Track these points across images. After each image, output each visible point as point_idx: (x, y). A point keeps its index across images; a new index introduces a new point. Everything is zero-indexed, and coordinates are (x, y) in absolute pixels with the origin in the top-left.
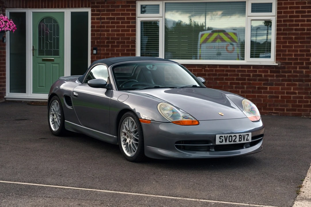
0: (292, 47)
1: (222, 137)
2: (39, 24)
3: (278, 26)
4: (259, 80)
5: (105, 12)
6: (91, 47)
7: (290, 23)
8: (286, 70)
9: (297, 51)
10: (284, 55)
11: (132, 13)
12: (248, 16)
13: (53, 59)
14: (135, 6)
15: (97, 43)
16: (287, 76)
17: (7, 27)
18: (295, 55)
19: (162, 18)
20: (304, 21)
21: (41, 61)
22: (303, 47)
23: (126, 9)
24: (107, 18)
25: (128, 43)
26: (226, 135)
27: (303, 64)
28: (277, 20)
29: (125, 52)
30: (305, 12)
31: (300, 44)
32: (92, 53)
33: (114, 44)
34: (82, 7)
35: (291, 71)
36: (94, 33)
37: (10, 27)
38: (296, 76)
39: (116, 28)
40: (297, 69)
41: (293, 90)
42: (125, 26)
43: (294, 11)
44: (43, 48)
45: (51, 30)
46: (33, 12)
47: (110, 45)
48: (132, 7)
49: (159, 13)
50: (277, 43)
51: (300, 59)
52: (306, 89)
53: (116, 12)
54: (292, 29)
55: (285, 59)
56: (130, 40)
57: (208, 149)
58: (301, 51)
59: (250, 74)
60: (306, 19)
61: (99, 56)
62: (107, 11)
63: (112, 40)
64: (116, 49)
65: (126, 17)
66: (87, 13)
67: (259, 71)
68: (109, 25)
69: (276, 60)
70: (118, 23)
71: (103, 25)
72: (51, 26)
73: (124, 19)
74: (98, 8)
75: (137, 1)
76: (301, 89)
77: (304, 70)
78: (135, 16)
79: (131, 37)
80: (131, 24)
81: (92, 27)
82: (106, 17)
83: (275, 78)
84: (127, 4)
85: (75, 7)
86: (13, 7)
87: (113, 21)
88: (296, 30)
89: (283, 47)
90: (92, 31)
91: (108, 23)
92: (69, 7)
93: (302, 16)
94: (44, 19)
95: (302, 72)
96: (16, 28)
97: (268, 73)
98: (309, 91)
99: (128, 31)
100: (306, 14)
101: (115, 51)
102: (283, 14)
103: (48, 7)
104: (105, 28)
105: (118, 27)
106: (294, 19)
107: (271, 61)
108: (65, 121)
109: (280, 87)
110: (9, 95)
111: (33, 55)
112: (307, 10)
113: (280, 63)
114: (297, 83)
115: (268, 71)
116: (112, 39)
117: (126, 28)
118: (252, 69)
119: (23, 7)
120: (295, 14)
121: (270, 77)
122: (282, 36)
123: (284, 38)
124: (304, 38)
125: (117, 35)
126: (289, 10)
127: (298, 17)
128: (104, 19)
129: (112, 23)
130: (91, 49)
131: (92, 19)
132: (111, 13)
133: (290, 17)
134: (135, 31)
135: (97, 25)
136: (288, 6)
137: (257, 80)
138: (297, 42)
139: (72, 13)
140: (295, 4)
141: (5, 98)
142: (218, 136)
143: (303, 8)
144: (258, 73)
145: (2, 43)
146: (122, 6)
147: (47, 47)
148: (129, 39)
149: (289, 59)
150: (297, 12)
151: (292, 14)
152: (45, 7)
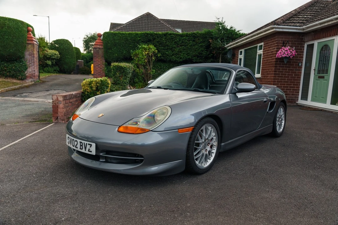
1: (69, 138)
2: (320, 51)
21: (318, 78)
44: (320, 68)
45: (326, 54)
46: (318, 43)
86: (308, 41)
92: (337, 35)
94: (323, 47)
110: (300, 102)
111: (314, 74)
119: (313, 40)
141: (297, 103)
142: (67, 136)
145: (298, 66)
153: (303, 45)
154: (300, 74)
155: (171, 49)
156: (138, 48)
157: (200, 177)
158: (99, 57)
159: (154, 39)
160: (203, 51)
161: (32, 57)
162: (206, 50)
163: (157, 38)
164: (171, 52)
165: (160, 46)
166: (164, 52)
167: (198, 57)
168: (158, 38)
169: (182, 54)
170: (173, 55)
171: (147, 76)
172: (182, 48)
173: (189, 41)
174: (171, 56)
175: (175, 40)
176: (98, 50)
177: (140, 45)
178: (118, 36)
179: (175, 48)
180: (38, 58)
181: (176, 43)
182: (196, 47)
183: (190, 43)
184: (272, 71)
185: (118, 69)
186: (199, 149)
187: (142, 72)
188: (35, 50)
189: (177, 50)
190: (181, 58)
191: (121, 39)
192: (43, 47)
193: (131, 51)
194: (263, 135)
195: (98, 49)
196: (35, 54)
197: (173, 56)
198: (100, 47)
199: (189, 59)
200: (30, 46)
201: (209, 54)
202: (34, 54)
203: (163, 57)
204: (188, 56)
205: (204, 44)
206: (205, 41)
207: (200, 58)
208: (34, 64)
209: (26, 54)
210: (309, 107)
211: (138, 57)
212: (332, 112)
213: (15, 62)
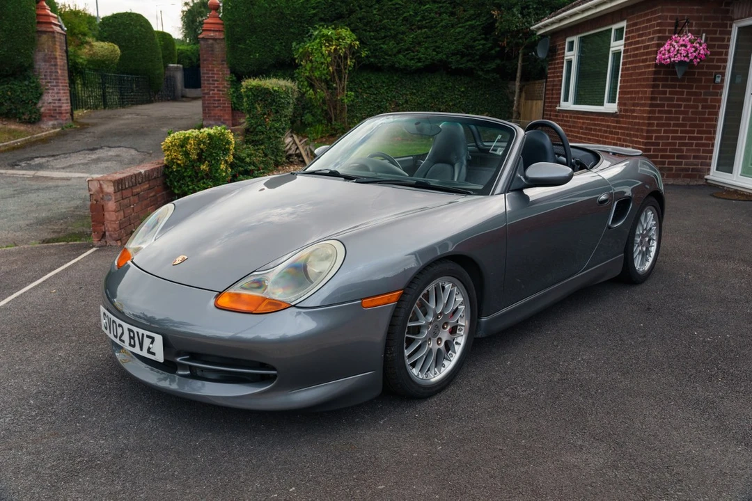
96: (704, 57)
110: (715, 175)
141: (706, 179)
145: (712, 84)
153: (729, 29)
154: (717, 104)
155: (394, 37)
156: (311, 36)
157: (423, 407)
158: (215, 62)
159: (351, 12)
160: (475, 40)
161: (52, 65)
162: (483, 36)
163: (358, 8)
164: (395, 45)
165: (365, 30)
166: (376, 45)
167: (463, 55)
168: (361, 9)
169: (422, 50)
170: (399, 52)
171: (335, 109)
172: (421, 33)
173: (440, 14)
174: (395, 55)
175: (404, 12)
176: (212, 44)
177: (315, 29)
178: (259, 6)
179: (403, 33)
180: (66, 68)
181: (407, 21)
182: (457, 31)
183: (442, 20)
184: (646, 98)
185: (259, 96)
186: (420, 339)
187: (321, 97)
188: (58, 47)
189: (409, 38)
190: (419, 60)
191: (268, 14)
192: (80, 36)
193: (294, 44)
194: (601, 283)
195: (210, 42)
196: (58, 57)
197: (401, 56)
198: (217, 37)
199: (441, 61)
200: (44, 37)
201: (491, 49)
202: (56, 58)
203: (375, 57)
204: (438, 53)
205: (478, 23)
206: (481, 13)
207: (469, 58)
208: (57, 83)
209: (38, 58)
210: (736, 191)
211: (311, 61)
213: (12, 78)
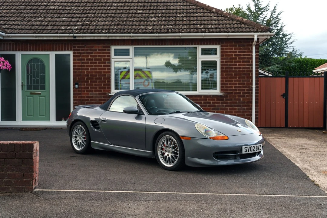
0: (232, 81)
1: (246, 147)
2: (27, 64)
3: (221, 65)
4: (209, 106)
5: (84, 54)
6: (73, 82)
7: (230, 63)
8: (229, 98)
9: (236, 84)
10: (227, 87)
11: (107, 55)
12: (199, 58)
13: (40, 92)
14: (110, 50)
15: (78, 79)
16: (229, 103)
17: (5, 66)
18: (235, 87)
19: (132, 59)
20: (240, 62)
21: (29, 94)
22: (240, 81)
23: (102, 52)
24: (87, 59)
25: (104, 78)
26: (248, 146)
27: (241, 93)
28: (221, 61)
29: (102, 86)
30: (241, 55)
31: (238, 79)
32: (74, 87)
33: (92, 80)
34: (65, 50)
35: (232, 99)
36: (75, 71)
37: (7, 66)
38: (236, 103)
39: (94, 67)
40: (236, 97)
41: (234, 113)
42: (102, 65)
43: (233, 54)
44: (31, 83)
45: (38, 68)
46: (22, 54)
47: (89, 80)
48: (107, 51)
49: (129, 55)
50: (221, 78)
51: (239, 90)
52: (243, 112)
53: (94, 54)
54: (232, 68)
55: (228, 90)
56: (106, 77)
57: (235, 158)
58: (239, 84)
59: (202, 102)
60: (242, 60)
61: (80, 89)
62: (86, 54)
63: (91, 77)
64: (95, 84)
65: (102, 58)
66: (69, 55)
67: (209, 100)
68: (88, 64)
69: (221, 91)
70: (96, 63)
71: (83, 64)
72: (37, 65)
73: (101, 60)
74: (79, 51)
75: (111, 46)
76: (240, 112)
77: (242, 98)
78: (109, 58)
79: (107, 74)
80: (106, 64)
81: (74, 66)
82: (85, 58)
83: (220, 104)
84: (103, 48)
85: (59, 50)
86: (4, 50)
87: (91, 62)
88: (235, 68)
89: (226, 81)
90: (74, 69)
91: (88, 63)
92: (53, 50)
93: (239, 58)
94: (31, 59)
95: (240, 99)
96: (11, 67)
97: (215, 100)
98: (246, 114)
99: (105, 69)
100: (242, 57)
101: (93, 86)
102: (225, 57)
103: (36, 50)
104: (85, 67)
105: (95, 66)
106: (233, 60)
107: (217, 91)
108: (91, 141)
109: (225, 111)
110: (1, 123)
111: (22, 90)
112: (242, 54)
113: (224, 93)
114: (237, 108)
115: (215, 99)
116: (91, 75)
117: (102, 67)
118: (203, 98)
119: (13, 50)
120: (234, 57)
121: (217, 104)
122: (225, 73)
123: (226, 74)
124: (240, 75)
125: (95, 72)
126: (229, 54)
127: (236, 58)
128: (84, 60)
129: (91, 63)
130: (73, 84)
131: (74, 60)
132: (89, 55)
133: (230, 59)
134: (110, 69)
135: (78, 65)
136: (229, 51)
137: (207, 106)
138: (236, 78)
139: (56, 55)
140: (233, 49)
142: (243, 147)
143: (239, 52)
144: (207, 101)
146: (99, 50)
147: (34, 83)
148: (105, 75)
149: (230, 90)
150: (235, 55)
151: (232, 57)
152: (33, 50)
212: (61, 128)
